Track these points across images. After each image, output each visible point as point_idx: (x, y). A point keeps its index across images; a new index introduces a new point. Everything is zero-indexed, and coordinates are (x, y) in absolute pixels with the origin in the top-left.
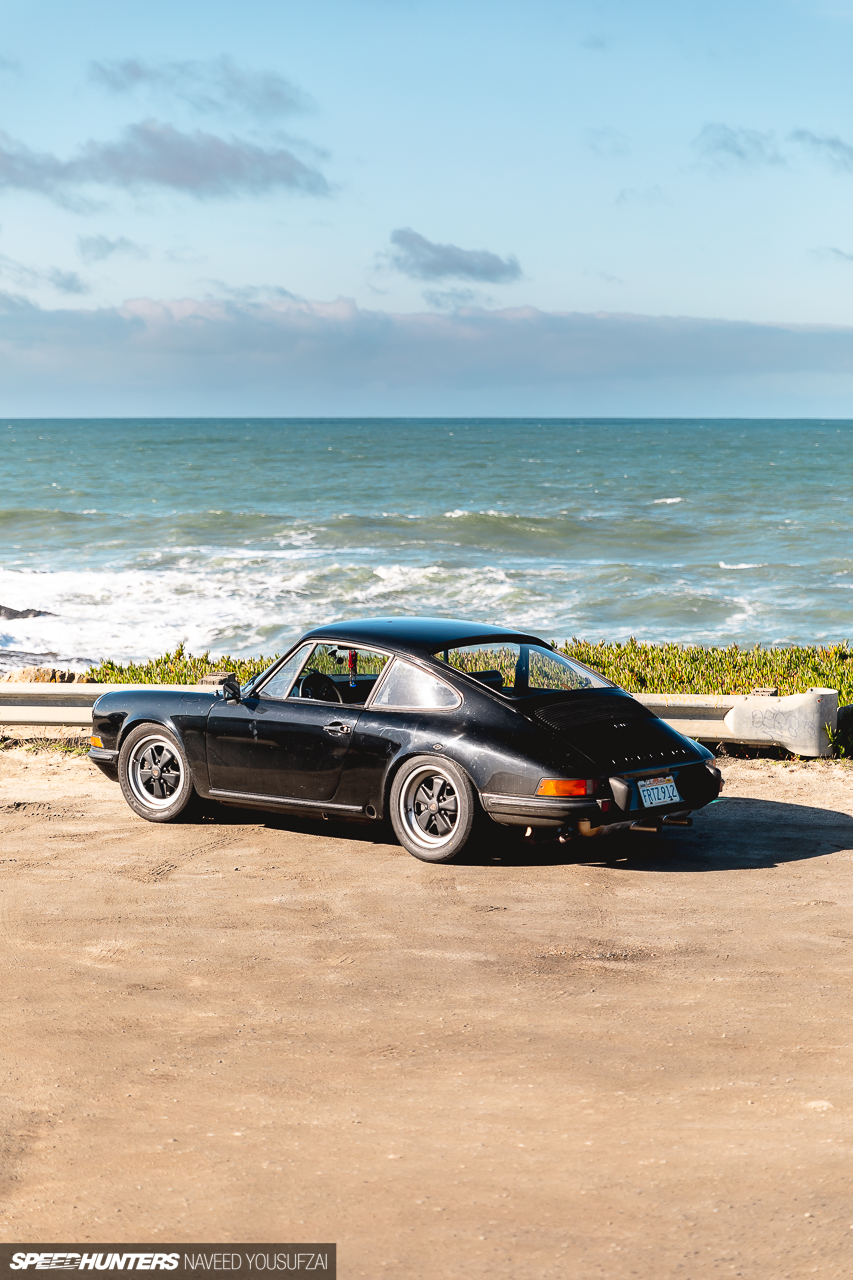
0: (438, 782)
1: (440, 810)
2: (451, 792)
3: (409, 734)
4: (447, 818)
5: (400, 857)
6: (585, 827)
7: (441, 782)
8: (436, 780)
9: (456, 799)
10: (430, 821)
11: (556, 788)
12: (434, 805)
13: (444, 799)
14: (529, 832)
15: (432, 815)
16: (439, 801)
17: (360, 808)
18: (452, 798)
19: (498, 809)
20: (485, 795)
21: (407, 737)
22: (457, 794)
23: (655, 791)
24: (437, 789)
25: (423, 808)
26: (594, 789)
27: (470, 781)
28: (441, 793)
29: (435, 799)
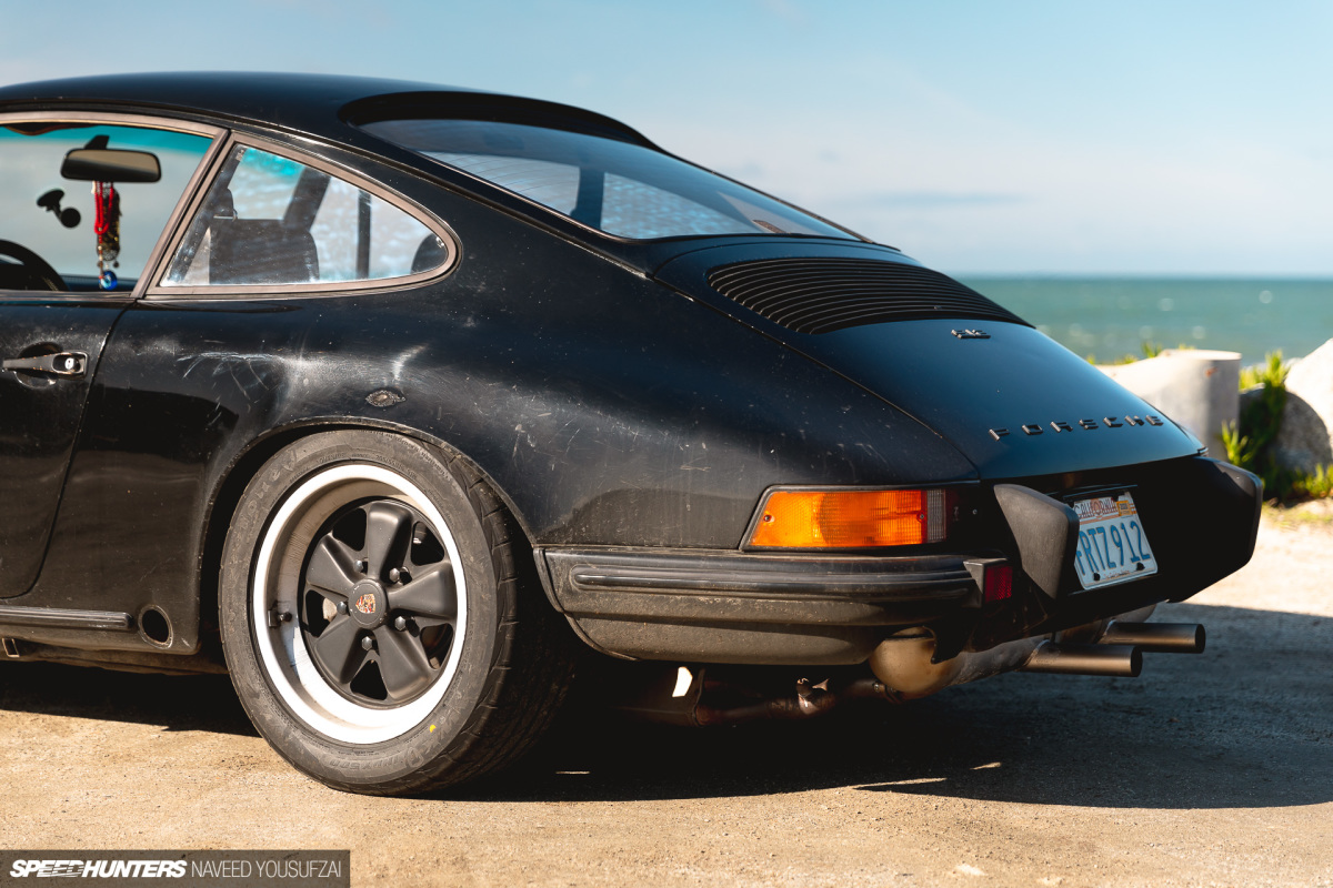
0: (383, 521)
1: (391, 613)
2: (431, 550)
3: (282, 370)
4: (415, 643)
5: (256, 775)
6: (901, 660)
7: (394, 520)
8: (375, 515)
9: (448, 577)
10: (356, 651)
11: (823, 520)
12: (369, 599)
13: (406, 578)
14: (684, 682)
15: (363, 633)
16: (386, 581)
17: (121, 616)
18: (433, 572)
19: (601, 602)
20: (556, 555)
21: (276, 378)
22: (454, 558)
23: (1099, 537)
24: (377, 546)
25: (329, 609)
26: (951, 524)
27: (502, 509)
28: (393, 557)
29: (372, 580)
